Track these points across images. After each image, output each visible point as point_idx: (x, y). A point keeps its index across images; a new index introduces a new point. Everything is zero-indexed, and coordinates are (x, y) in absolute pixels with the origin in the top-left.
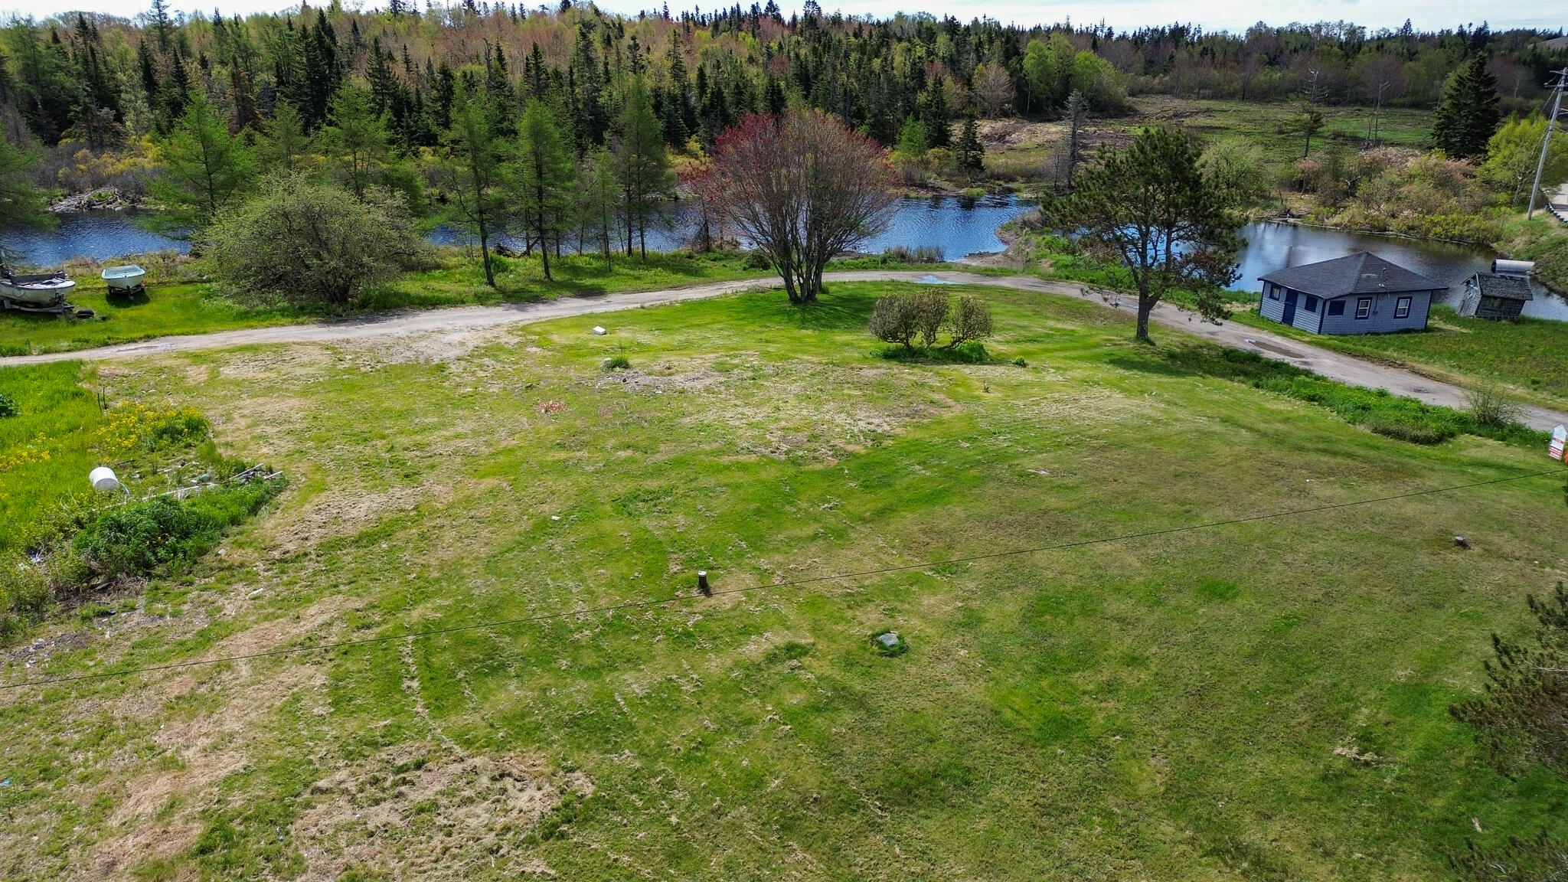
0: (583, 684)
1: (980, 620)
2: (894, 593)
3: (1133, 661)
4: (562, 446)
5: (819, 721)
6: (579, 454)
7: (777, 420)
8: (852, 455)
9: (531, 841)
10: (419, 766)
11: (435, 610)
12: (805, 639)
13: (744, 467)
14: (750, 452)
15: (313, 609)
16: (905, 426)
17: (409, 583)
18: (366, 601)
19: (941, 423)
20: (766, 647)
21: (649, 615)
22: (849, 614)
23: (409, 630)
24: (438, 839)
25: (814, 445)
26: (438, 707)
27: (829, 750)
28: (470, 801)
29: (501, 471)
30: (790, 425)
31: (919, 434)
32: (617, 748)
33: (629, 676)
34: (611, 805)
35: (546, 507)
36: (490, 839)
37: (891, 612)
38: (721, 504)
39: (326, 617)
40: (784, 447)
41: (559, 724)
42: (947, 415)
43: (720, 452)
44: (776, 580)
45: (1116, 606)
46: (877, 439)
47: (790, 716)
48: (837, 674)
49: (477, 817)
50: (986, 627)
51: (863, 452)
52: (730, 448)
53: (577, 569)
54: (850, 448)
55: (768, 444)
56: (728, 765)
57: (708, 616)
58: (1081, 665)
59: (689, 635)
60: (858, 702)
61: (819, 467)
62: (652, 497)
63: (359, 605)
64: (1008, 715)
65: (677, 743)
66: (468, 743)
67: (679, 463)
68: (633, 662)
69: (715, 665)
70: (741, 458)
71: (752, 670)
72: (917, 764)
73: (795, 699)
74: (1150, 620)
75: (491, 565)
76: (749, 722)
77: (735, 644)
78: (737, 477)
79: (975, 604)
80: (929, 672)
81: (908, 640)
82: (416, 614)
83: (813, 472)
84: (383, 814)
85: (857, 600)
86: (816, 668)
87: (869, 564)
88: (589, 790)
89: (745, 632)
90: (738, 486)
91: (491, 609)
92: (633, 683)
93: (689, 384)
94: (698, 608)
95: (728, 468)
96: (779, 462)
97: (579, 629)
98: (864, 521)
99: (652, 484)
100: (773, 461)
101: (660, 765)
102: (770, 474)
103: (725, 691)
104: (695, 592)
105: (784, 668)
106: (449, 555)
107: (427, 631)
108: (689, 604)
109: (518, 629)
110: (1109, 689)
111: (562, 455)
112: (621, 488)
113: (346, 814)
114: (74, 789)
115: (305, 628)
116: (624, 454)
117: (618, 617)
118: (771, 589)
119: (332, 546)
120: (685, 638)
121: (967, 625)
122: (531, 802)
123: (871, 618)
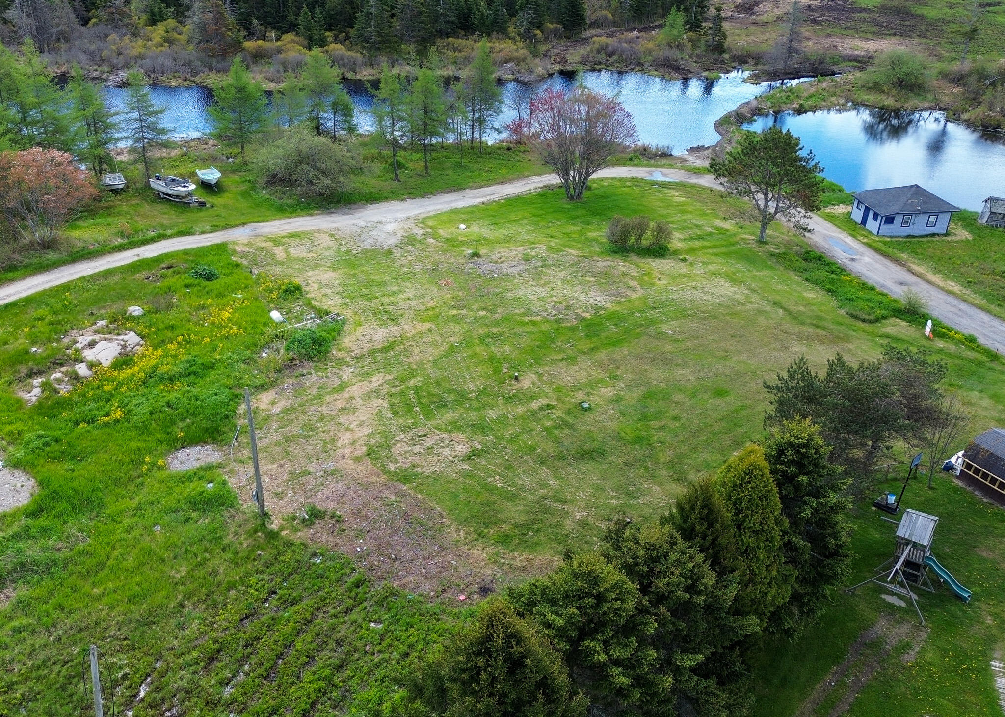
0: (474, 413)
1: (622, 400)
2: (592, 385)
3: (676, 418)
4: (454, 307)
5: (556, 432)
6: (462, 312)
7: (552, 296)
8: (583, 319)
9: (463, 460)
10: (425, 435)
11: (418, 381)
12: (554, 403)
13: (534, 323)
14: (538, 315)
15: (374, 379)
16: (612, 303)
17: (405, 370)
18: (393, 376)
19: (629, 301)
20: (539, 404)
21: (496, 389)
22: (572, 394)
23: (411, 389)
24: (436, 457)
25: (567, 312)
26: (427, 417)
27: (558, 441)
28: (443, 447)
29: (430, 319)
30: (557, 300)
31: (617, 308)
32: (488, 435)
33: (490, 412)
34: (487, 452)
35: (452, 339)
36: (451, 458)
37: (589, 394)
38: (524, 342)
39: (379, 382)
40: (554, 313)
41: (468, 426)
42: (634, 296)
43: (524, 315)
44: (545, 378)
45: (677, 397)
46: (597, 308)
47: (546, 429)
48: (564, 416)
49: (447, 452)
50: (623, 402)
51: (589, 317)
52: (528, 312)
53: (468, 368)
54: (584, 315)
55: (546, 311)
56: (524, 443)
57: (518, 391)
58: (656, 419)
59: (511, 398)
60: (571, 427)
61: (568, 324)
62: (494, 336)
63: (390, 378)
64: (623, 434)
65: (507, 435)
66: (440, 430)
67: (506, 319)
68: (492, 407)
69: (520, 410)
70: (534, 318)
71: (533, 413)
72: (587, 448)
73: (548, 424)
74: (688, 404)
75: (435, 363)
76: (531, 430)
77: (528, 403)
78: (531, 328)
79: (621, 393)
80: (598, 418)
81: (592, 405)
82: (412, 383)
83: (566, 327)
84: (417, 449)
85: (576, 388)
86: (557, 413)
87: (583, 373)
88: (480, 447)
89: (532, 398)
90: (531, 333)
91: (438, 383)
92: (492, 414)
93: (510, 270)
94: (514, 387)
95: (527, 323)
96: (550, 321)
97: (471, 393)
98: (585, 353)
99: (495, 330)
100: (547, 321)
101: (502, 442)
102: (545, 327)
103: (523, 419)
104: (513, 382)
105: (545, 413)
106: (418, 359)
107: (417, 389)
108: (511, 385)
109: (449, 391)
110: (662, 428)
111: (455, 312)
112: (482, 331)
113: (407, 449)
114: (322, 434)
115: (374, 386)
116: (482, 313)
117: (484, 389)
118: (542, 382)
119: (373, 352)
120: (509, 399)
121: (617, 401)
122: (462, 449)
123: (580, 396)
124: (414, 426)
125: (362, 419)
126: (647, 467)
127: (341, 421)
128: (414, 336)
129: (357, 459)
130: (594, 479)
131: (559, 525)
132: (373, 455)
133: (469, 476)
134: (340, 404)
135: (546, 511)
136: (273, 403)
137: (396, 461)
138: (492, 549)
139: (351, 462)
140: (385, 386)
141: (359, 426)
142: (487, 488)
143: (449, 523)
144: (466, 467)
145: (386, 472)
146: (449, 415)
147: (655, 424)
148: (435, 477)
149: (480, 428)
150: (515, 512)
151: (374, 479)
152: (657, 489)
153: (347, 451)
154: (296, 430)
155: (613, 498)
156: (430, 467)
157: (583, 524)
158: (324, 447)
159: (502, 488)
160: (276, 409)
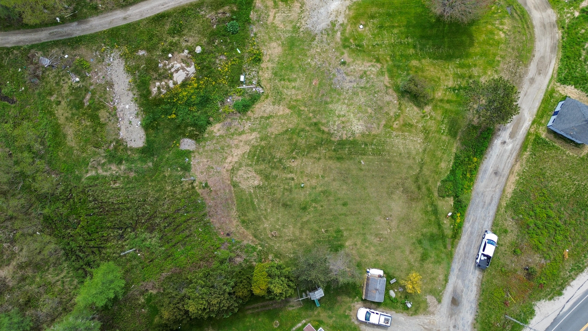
0: (270, 169)
2: (313, 176)
3: (322, 206)
4: (305, 104)
5: (286, 191)
7: (344, 116)
8: (342, 138)
9: (253, 188)
10: (250, 171)
11: (265, 143)
12: (295, 178)
13: (323, 132)
14: (329, 127)
15: (254, 134)
16: (361, 133)
17: (265, 134)
18: (260, 135)
20: (291, 176)
21: (284, 161)
22: (303, 177)
23: (260, 146)
24: (247, 182)
25: (340, 130)
26: (255, 164)
27: (283, 195)
28: (252, 179)
29: (292, 108)
30: (344, 120)
31: (359, 138)
32: (267, 181)
33: (275, 171)
34: (262, 188)
35: (290, 125)
36: (251, 185)
37: (308, 180)
38: (311, 141)
39: (254, 137)
41: (264, 174)
43: (324, 125)
44: (302, 164)
45: (331, 198)
46: (352, 135)
47: (284, 189)
48: (293, 186)
49: (251, 182)
50: (314, 190)
51: (344, 139)
52: (327, 123)
53: (284, 145)
54: (344, 136)
56: (274, 191)
57: (290, 166)
58: (317, 203)
60: (291, 192)
61: (334, 139)
63: (258, 136)
64: (302, 203)
65: (272, 184)
66: (255, 171)
67: (316, 124)
68: (277, 169)
69: (284, 175)
70: (325, 129)
71: (286, 179)
72: (289, 203)
73: (286, 187)
74: (331, 203)
75: (276, 137)
76: (280, 186)
77: (288, 174)
78: (320, 134)
79: (318, 186)
80: (301, 193)
82: (263, 143)
83: (332, 140)
84: (245, 176)
85: (307, 175)
86: (292, 183)
87: (316, 169)
88: (261, 185)
89: (291, 172)
90: (318, 137)
91: (270, 147)
93: (347, 84)
94: (290, 164)
95: (321, 131)
97: (276, 159)
98: (325, 158)
99: (307, 128)
100: (329, 132)
101: (269, 186)
102: (325, 136)
103: (281, 180)
104: (292, 161)
105: (290, 181)
106: (273, 130)
107: (263, 148)
109: (270, 154)
110: (315, 207)
112: (303, 126)
113: (242, 174)
114: (224, 153)
115: (251, 138)
116: (311, 115)
117: (281, 159)
118: (301, 166)
119: (262, 117)
120: (284, 168)
121: (313, 188)
122: (256, 183)
123: (305, 179)
124: (251, 165)
125: (239, 153)
126: (297, 219)
127: (233, 150)
128: (280, 116)
129: (227, 171)
130: (280, 216)
131: (259, 226)
132: (232, 171)
133: (250, 195)
134: (236, 142)
135: (259, 219)
136: (219, 130)
137: (237, 178)
138: (238, 223)
139: (225, 170)
140: (254, 140)
141: (236, 156)
142: (252, 202)
143: (234, 209)
144: (252, 191)
145: (232, 180)
146: (262, 167)
147: (314, 204)
148: (242, 191)
149: (267, 177)
150: (251, 215)
151: (227, 181)
152: (292, 229)
153: (226, 165)
154: (219, 148)
155: (278, 225)
156: (243, 186)
157: (265, 229)
158: (222, 160)
159: (255, 205)
160: (218, 134)
